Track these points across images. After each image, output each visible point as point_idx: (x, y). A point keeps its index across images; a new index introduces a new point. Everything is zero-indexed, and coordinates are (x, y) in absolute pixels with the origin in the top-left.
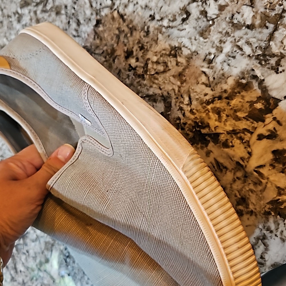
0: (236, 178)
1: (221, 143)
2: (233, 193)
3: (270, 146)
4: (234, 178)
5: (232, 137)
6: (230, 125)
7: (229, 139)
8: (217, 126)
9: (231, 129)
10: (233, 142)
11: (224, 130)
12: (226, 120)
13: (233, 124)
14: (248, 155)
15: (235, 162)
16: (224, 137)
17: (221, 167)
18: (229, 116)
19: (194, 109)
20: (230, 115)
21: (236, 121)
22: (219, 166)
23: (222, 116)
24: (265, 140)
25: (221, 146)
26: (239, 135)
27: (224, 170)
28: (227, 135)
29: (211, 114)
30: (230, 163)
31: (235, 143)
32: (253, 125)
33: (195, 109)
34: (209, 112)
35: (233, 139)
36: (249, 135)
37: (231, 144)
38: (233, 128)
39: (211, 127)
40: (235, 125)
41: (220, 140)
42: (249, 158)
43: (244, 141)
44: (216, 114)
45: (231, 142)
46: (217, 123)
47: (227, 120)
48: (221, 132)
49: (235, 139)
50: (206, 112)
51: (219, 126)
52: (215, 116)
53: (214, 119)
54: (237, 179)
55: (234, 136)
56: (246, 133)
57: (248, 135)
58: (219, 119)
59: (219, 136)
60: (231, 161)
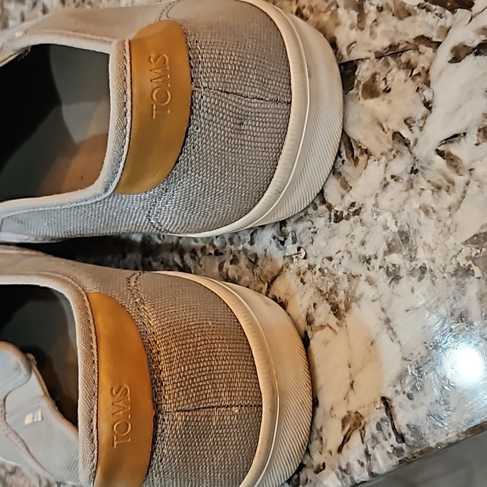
0: (389, 179)
1: (361, 87)
2: (381, 218)
3: (484, 74)
4: (385, 179)
5: (387, 64)
6: (383, 33)
7: (379, 74)
8: (355, 42)
9: (387, 43)
10: (389, 78)
11: (370, 48)
12: (375, 21)
13: (391, 28)
14: (424, 109)
15: (390, 134)
16: (367, 69)
17: (357, 153)
18: (385, 7)
19: (304, 7)
20: (387, 4)
21: (400, 18)
22: (352, 150)
23: (366, 12)
24: (471, 58)
25: (360, 93)
26: (404, 58)
27: (362, 159)
28: (375, 60)
29: (341, 12)
30: (377, 138)
31: (393, 80)
32: (442, 22)
33: (307, 5)
34: (338, 7)
35: (389, 72)
36: (430, 51)
37: (382, 86)
38: (392, 39)
39: (339, 46)
40: (397, 31)
41: (359, 79)
42: (425, 118)
43: (415, 72)
44: (354, 9)
45: (385, 79)
46: (354, 34)
47: (378, 21)
48: (363, 57)
49: (395, 70)
50: (330, 10)
51: (358, 40)
52: (351, 17)
53: (349, 23)
54: (392, 181)
55: (392, 62)
56: (422, 48)
57: (427, 54)
58: (359, 22)
59: (356, 68)
60: (381, 132)
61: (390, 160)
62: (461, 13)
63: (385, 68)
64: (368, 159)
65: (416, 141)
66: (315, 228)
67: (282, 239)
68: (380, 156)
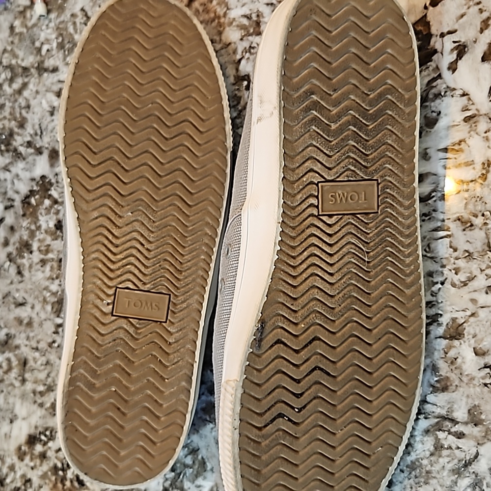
61: (475, 130)
62: (435, 57)
63: (427, 109)
64: (465, 142)
65: (477, 110)
66: (478, 197)
67: (469, 224)
68: (469, 135)
